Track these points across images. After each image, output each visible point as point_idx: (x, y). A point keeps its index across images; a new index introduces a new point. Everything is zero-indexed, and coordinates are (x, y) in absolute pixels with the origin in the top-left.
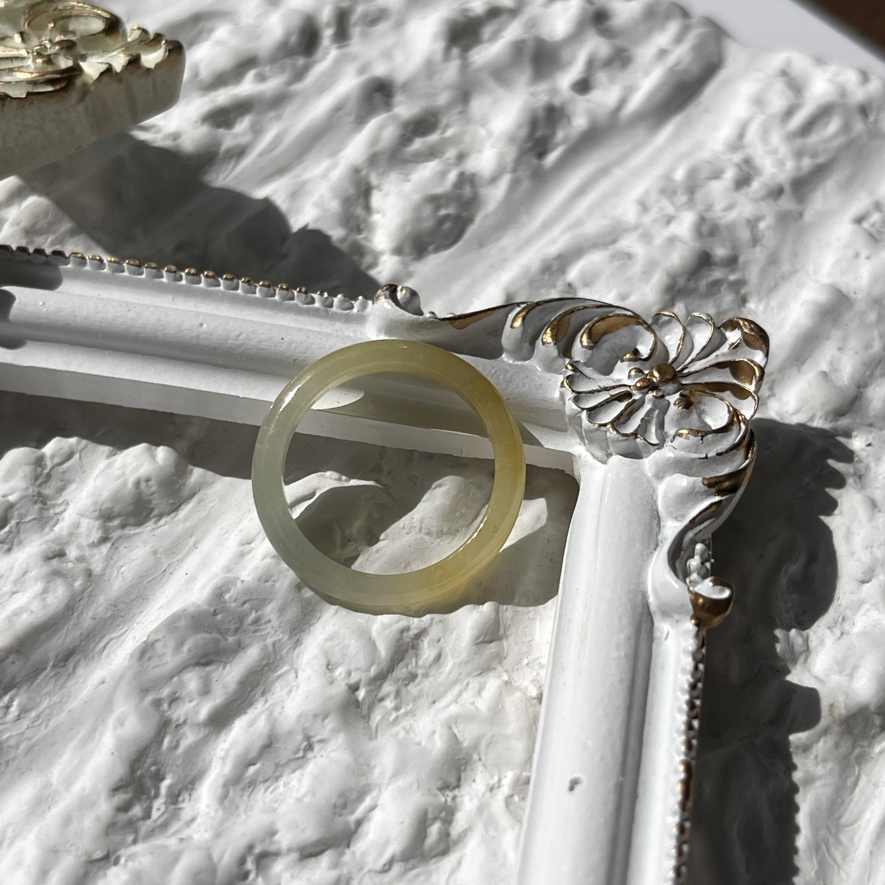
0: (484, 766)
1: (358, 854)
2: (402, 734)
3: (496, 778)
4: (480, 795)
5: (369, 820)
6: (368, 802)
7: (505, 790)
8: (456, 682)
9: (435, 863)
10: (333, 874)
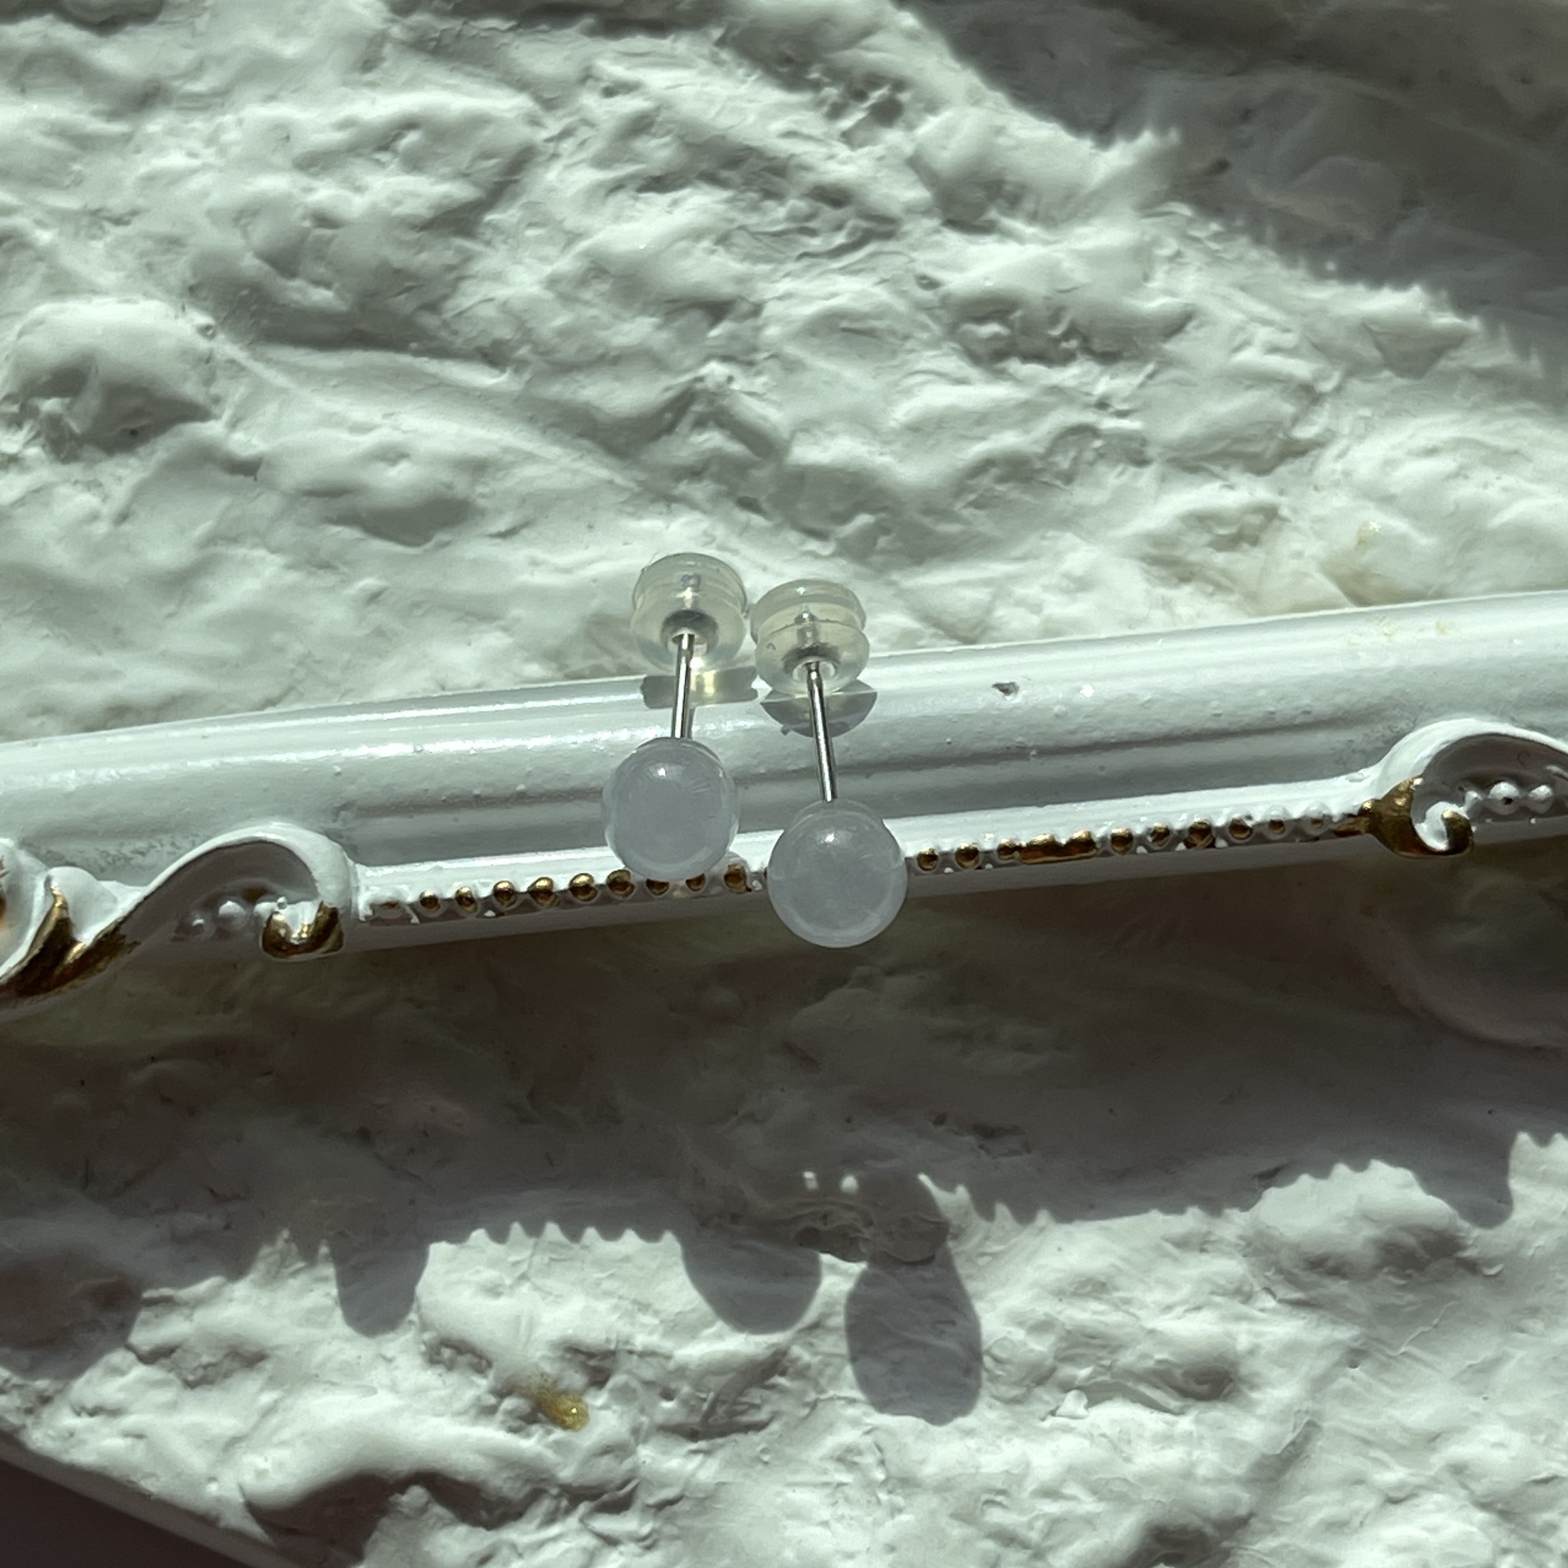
0: (1142, 385)
1: (937, 238)
2: (1166, 252)
3: (1125, 407)
4: (1085, 389)
5: (1000, 241)
6: (1030, 230)
7: (1109, 423)
8: (1289, 311)
9: (953, 349)
10: (895, 210)
